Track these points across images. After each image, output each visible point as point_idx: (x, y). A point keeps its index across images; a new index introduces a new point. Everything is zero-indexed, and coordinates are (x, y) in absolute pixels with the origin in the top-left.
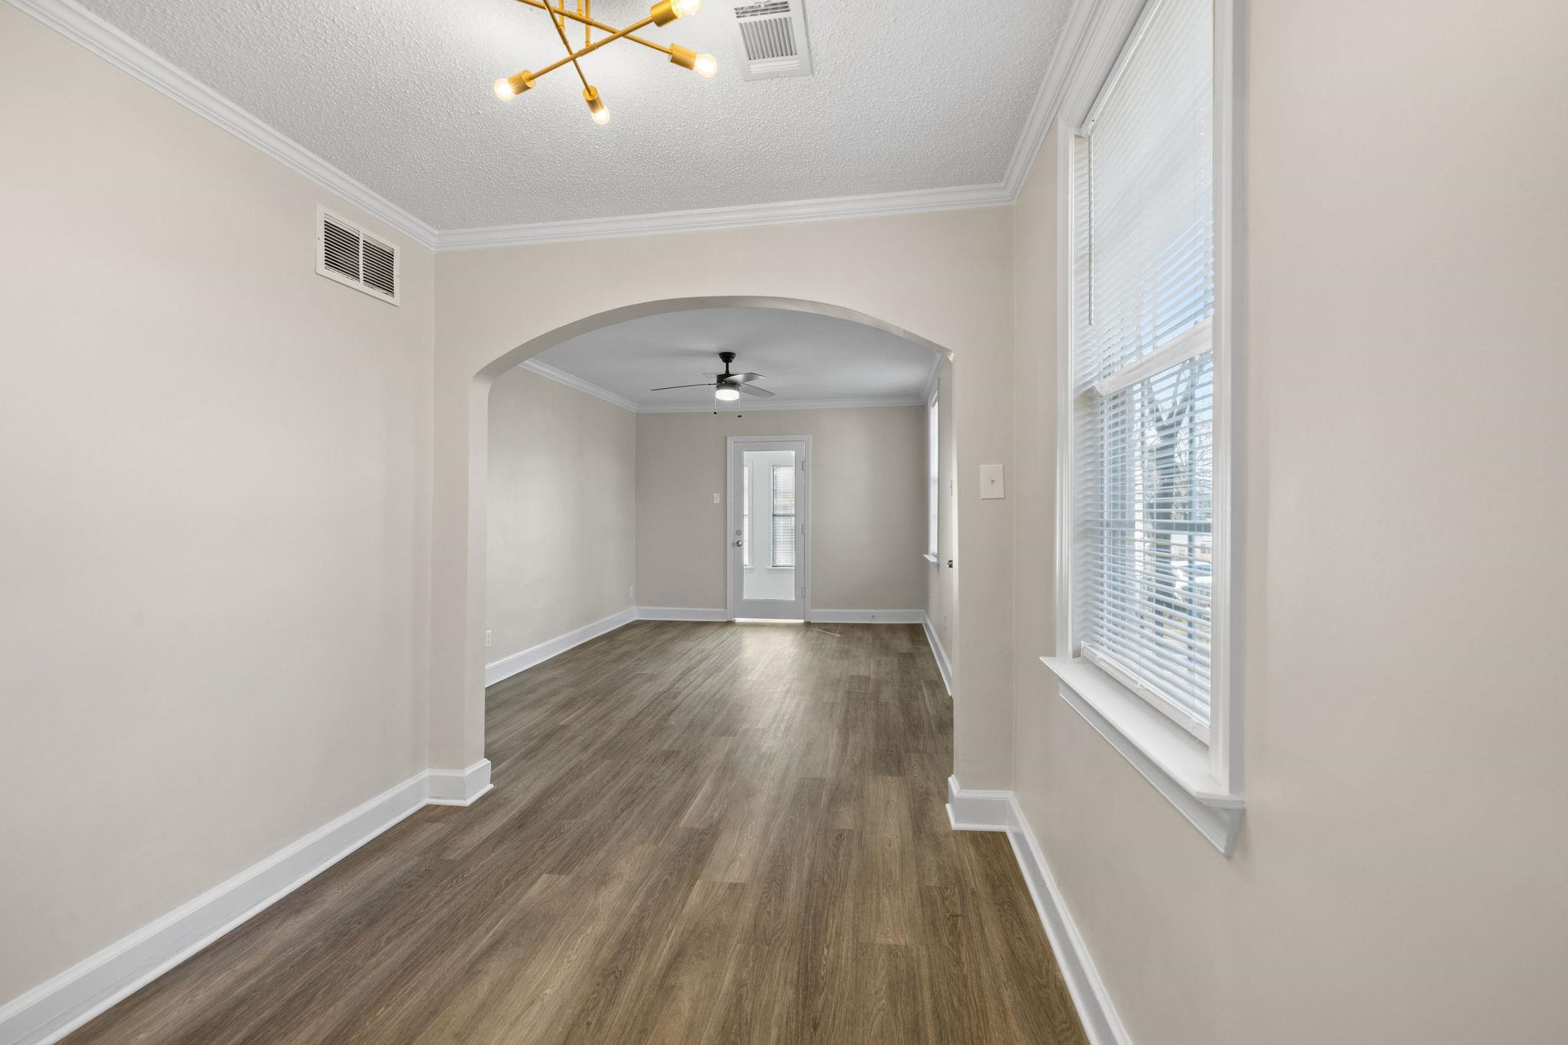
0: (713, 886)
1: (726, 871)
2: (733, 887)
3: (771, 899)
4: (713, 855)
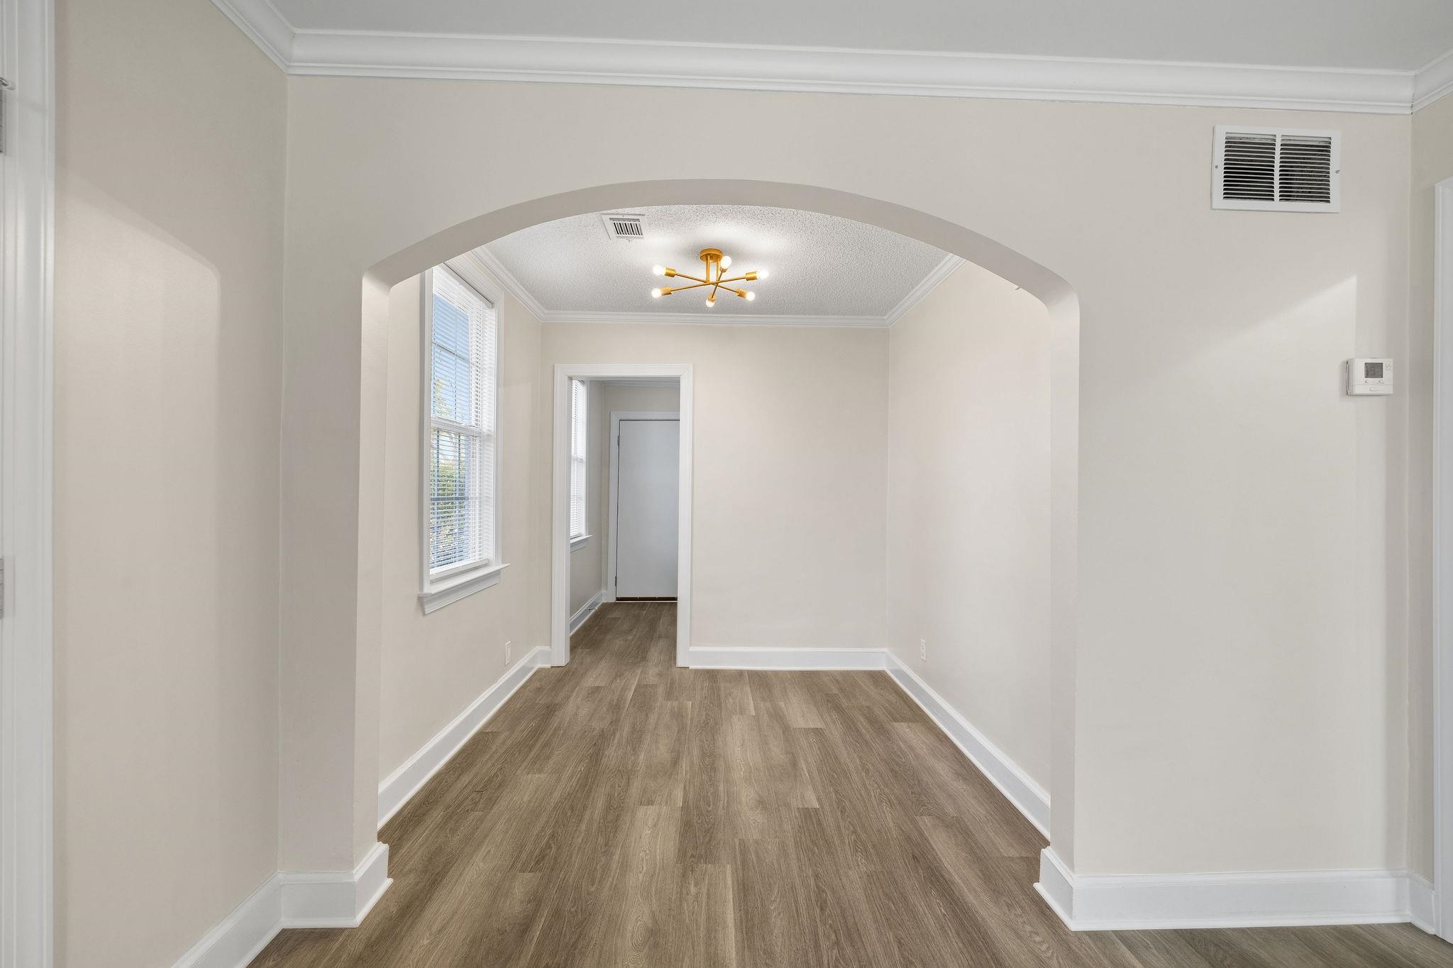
0: (667, 803)
1: (659, 815)
2: (650, 802)
3: (618, 795)
4: (676, 831)
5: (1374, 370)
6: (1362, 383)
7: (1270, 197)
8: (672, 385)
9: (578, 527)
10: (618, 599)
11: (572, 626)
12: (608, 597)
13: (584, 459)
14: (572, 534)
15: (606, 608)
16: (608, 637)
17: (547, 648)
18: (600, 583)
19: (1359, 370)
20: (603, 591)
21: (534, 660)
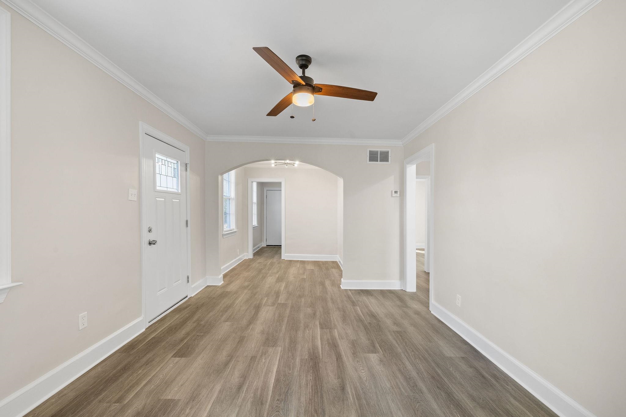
5: (396, 192)
6: (394, 195)
7: (378, 161)
8: (279, 184)
9: (255, 223)
10: (267, 246)
11: (254, 250)
12: (264, 245)
13: (256, 203)
14: (253, 224)
15: (263, 248)
16: (264, 253)
17: (247, 254)
18: (261, 240)
19: (393, 192)
20: (263, 243)
21: (244, 256)
